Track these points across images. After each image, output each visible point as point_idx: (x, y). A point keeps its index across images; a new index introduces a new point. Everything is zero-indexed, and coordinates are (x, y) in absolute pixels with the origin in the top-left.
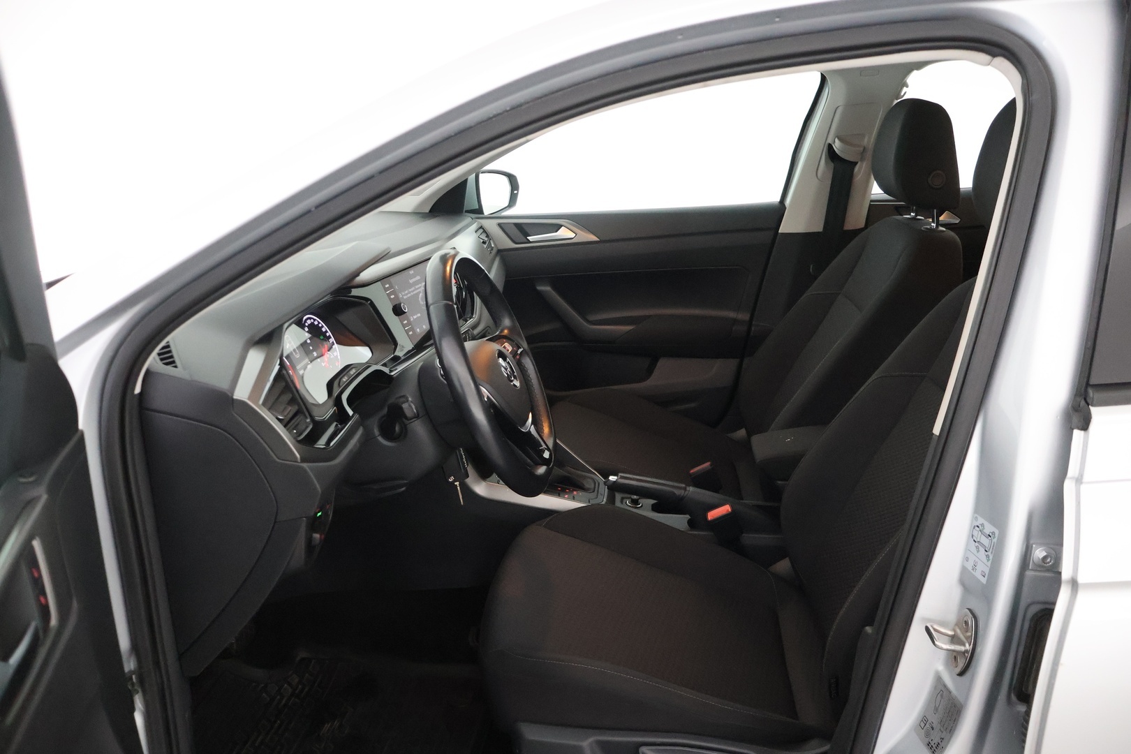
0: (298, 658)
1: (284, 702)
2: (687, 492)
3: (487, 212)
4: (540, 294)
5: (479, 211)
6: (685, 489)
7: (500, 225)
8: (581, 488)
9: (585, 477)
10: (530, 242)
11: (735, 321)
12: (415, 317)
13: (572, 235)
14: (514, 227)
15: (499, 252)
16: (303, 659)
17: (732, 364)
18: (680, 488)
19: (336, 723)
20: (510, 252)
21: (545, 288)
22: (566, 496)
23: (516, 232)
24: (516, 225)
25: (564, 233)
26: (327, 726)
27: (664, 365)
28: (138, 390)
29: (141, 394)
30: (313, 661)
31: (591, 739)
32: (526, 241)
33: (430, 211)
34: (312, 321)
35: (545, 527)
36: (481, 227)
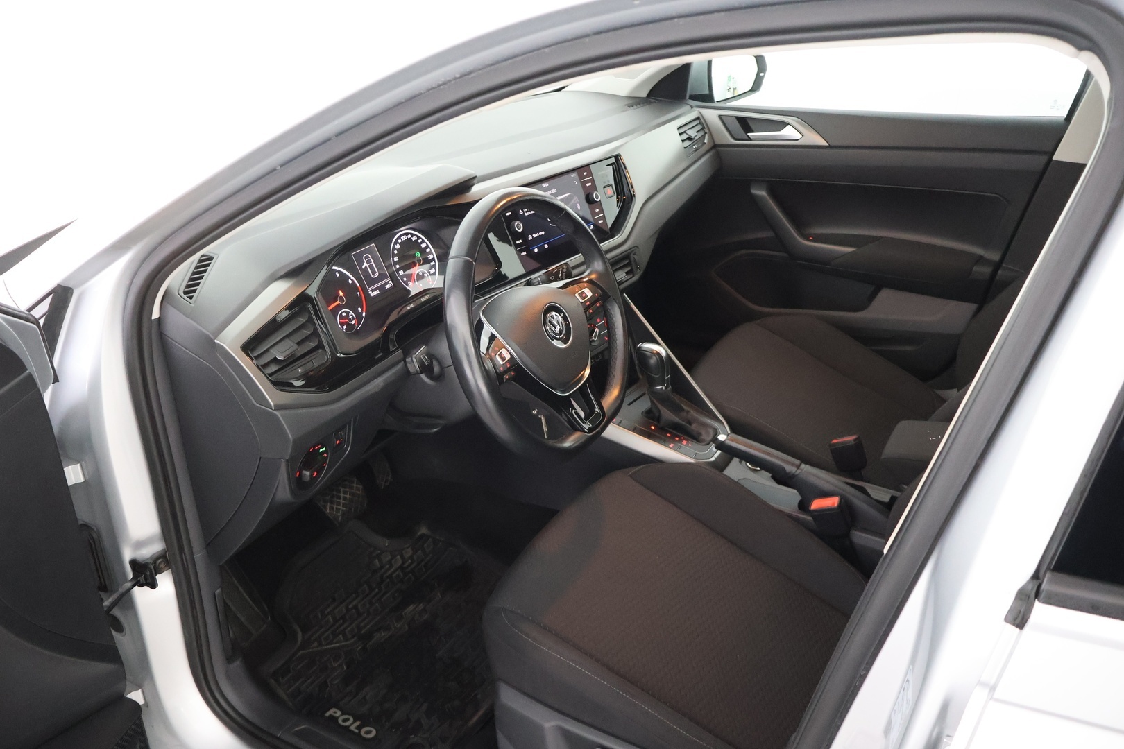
0: (419, 533)
1: (389, 573)
2: (799, 471)
3: (717, 98)
4: (753, 197)
5: (707, 98)
6: (798, 467)
7: (720, 117)
8: (695, 438)
9: (705, 425)
10: (749, 139)
11: (980, 260)
12: (535, 236)
13: (797, 136)
14: (735, 121)
15: (715, 146)
16: (423, 535)
17: (969, 308)
18: (793, 464)
19: (421, 606)
20: (726, 149)
21: (760, 192)
22: (671, 445)
23: (736, 126)
24: (739, 119)
25: (789, 132)
26: (411, 607)
27: (886, 296)
28: (156, 314)
29: (159, 319)
30: (430, 540)
31: (553, 723)
32: (747, 138)
33: (649, 95)
34: (409, 236)
35: (631, 476)
36: (698, 118)
